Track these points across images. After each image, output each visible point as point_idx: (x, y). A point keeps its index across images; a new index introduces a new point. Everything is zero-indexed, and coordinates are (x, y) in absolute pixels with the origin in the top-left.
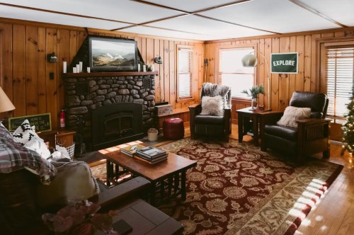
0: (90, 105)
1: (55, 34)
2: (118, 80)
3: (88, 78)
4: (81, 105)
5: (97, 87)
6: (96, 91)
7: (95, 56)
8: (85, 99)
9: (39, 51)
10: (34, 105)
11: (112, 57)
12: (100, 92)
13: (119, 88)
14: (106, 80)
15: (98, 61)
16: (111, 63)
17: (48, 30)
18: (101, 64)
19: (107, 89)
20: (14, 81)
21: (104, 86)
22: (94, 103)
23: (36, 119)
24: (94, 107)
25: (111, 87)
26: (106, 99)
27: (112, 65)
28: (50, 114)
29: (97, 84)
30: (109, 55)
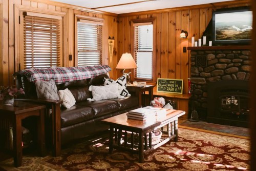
0: (208, 77)
1: (188, 15)
2: (241, 54)
3: (207, 52)
4: (199, 76)
5: (216, 61)
6: (214, 64)
7: (219, 29)
8: (204, 71)
9: (176, 30)
10: (172, 72)
11: (238, 29)
12: (219, 65)
13: (243, 64)
14: (226, 54)
15: (222, 34)
16: (237, 36)
17: (183, 13)
18: (225, 37)
19: (228, 63)
20: (161, 53)
21: (223, 60)
22: (212, 76)
23: (173, 82)
24: (211, 79)
25: (232, 62)
26: (225, 74)
27: (237, 38)
28: (182, 80)
29: (216, 58)
30: (234, 27)
